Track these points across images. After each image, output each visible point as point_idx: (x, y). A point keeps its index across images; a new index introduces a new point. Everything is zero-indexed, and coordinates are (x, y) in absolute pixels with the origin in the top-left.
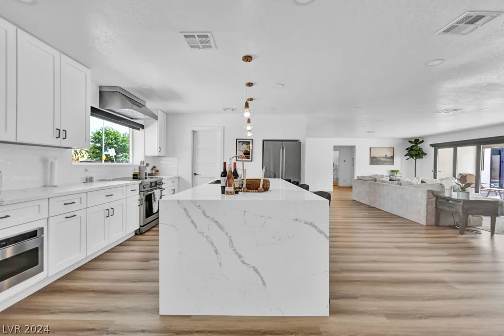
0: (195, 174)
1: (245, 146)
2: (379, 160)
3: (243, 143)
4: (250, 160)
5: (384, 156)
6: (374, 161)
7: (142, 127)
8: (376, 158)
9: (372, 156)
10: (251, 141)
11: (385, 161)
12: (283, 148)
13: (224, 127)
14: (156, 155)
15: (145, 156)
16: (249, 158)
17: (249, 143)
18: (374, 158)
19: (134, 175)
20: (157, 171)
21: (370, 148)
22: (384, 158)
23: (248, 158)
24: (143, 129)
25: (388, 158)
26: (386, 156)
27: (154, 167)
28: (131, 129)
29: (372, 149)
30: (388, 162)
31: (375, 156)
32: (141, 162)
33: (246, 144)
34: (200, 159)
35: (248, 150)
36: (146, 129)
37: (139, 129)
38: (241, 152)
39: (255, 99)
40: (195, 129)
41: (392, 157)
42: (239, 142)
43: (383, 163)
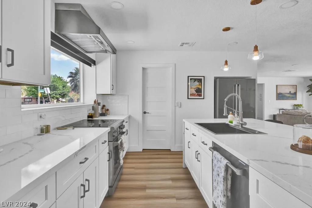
0: (145, 113)
1: (197, 83)
2: (285, 96)
3: (195, 80)
4: (202, 97)
5: (289, 92)
6: (280, 96)
7: (94, 63)
8: (282, 94)
9: (278, 92)
10: (203, 78)
11: (289, 97)
12: (238, 85)
13: (175, 64)
14: (110, 93)
15: (97, 95)
16: (201, 96)
17: (200, 81)
18: (280, 94)
19: (89, 117)
20: (108, 110)
21: (277, 86)
22: (288, 94)
23: (199, 96)
24: (95, 65)
25: (292, 94)
26: (290, 92)
27: (104, 106)
28: (82, 63)
29: (278, 86)
30: (293, 97)
31: (281, 92)
32: (95, 102)
33: (198, 82)
34: (150, 97)
35: (200, 87)
36: (99, 66)
37: (90, 65)
38: (193, 89)
39: (232, 28)
40: (145, 66)
41: (295, 93)
42: (191, 79)
43: (287, 98)
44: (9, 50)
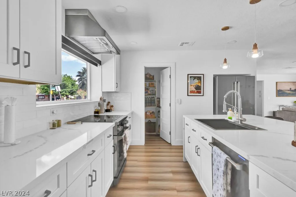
1: (196, 81)
3: (195, 78)
4: (202, 94)
5: (289, 89)
6: (280, 93)
7: (100, 63)
9: (278, 89)
10: (202, 76)
11: (289, 93)
12: (237, 82)
13: (175, 63)
14: (114, 91)
15: (103, 92)
16: (201, 93)
17: (199, 78)
18: (280, 90)
19: (95, 112)
20: (112, 106)
21: (277, 83)
22: (288, 90)
23: (199, 93)
24: (101, 65)
25: (292, 91)
26: (291, 89)
27: (109, 103)
28: (89, 63)
29: (278, 83)
30: (293, 94)
31: (281, 89)
32: (101, 99)
33: (198, 79)
35: (200, 85)
36: (104, 66)
37: (96, 65)
39: (231, 27)
40: (147, 65)
42: (191, 77)
43: (288, 95)
44: (26, 52)
